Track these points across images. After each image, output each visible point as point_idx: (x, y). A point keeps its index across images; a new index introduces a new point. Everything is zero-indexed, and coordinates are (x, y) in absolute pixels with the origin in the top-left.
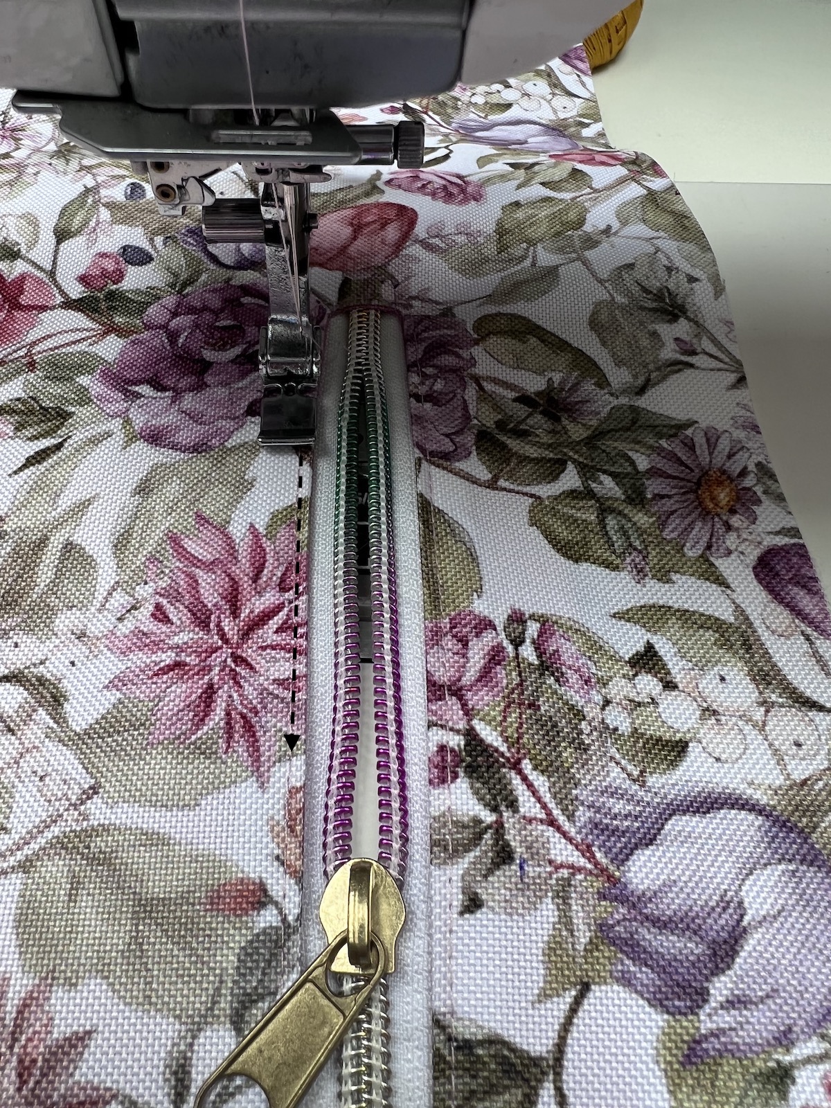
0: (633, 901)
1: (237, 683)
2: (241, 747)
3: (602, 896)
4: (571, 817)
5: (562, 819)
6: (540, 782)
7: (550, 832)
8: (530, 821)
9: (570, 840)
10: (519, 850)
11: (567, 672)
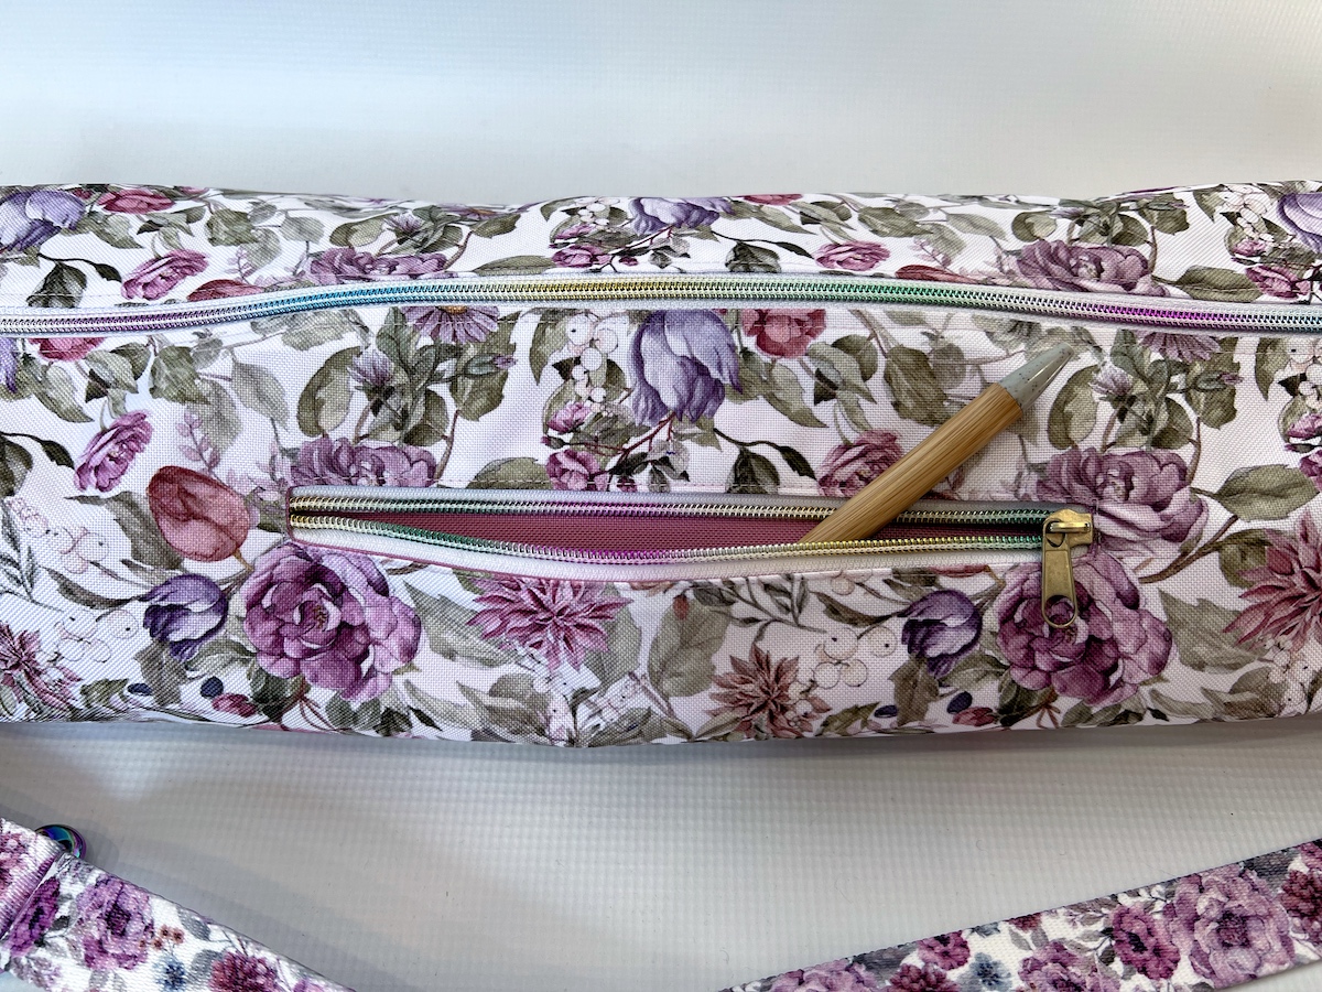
0: (682, 406)
3: (681, 420)
4: (649, 428)
5: (650, 432)
6: (633, 441)
7: (655, 439)
8: (650, 448)
9: (658, 431)
10: (662, 454)
11: (575, 417)
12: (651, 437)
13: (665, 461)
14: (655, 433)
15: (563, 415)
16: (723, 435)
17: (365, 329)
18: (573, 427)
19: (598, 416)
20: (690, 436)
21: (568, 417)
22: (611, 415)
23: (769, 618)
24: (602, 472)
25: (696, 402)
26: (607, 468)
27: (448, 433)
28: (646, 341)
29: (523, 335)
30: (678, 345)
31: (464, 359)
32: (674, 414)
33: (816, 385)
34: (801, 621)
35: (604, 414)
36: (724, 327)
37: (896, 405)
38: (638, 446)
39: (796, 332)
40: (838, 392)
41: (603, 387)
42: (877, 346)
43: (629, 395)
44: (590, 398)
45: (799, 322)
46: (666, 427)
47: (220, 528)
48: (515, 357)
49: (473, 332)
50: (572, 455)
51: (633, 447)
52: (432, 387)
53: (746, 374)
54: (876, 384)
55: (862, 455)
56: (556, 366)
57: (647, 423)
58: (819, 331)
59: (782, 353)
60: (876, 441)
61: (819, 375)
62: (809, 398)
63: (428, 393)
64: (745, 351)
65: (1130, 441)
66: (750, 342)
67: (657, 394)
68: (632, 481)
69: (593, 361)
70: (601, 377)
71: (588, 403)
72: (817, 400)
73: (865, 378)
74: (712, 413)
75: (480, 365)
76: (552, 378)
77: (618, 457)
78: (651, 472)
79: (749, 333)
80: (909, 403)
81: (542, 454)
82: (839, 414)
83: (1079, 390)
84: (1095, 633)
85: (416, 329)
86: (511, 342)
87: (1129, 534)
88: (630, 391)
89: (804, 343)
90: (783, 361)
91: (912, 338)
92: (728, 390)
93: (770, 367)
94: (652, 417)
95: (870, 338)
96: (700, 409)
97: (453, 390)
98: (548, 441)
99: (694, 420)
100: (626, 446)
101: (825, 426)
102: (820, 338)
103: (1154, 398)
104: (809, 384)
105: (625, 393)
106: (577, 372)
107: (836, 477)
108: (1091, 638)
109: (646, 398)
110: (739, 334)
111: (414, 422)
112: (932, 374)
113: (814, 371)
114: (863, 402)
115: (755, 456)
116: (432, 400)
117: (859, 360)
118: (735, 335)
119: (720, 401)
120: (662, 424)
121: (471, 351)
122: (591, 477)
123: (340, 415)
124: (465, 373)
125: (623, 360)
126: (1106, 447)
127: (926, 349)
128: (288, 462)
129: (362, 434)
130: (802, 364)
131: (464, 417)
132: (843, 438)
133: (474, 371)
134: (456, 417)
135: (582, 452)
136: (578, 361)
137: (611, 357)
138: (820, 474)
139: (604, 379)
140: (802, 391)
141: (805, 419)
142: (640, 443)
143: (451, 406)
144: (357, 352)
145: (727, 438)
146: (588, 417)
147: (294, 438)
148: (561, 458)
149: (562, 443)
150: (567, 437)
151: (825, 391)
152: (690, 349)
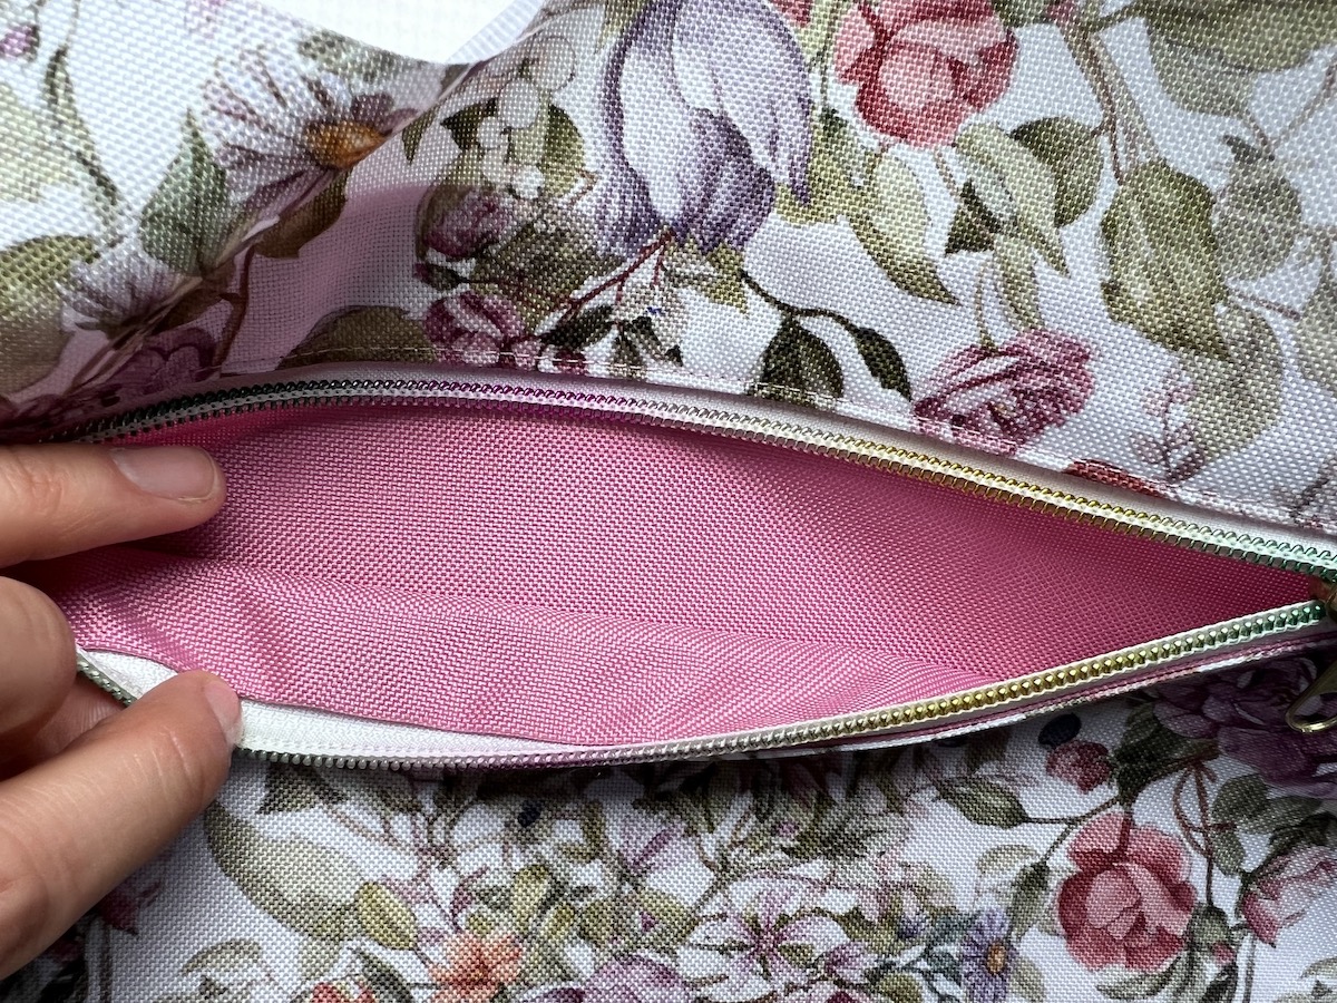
3: (682, 245)
4: (620, 261)
7: (629, 282)
8: (619, 299)
9: (637, 265)
12: (623, 278)
13: (643, 325)
14: (633, 269)
15: (456, 221)
16: (757, 288)
18: (476, 247)
19: (526, 230)
22: (553, 229)
24: (528, 337)
26: (539, 332)
28: (633, 70)
30: (701, 96)
32: (671, 232)
33: (959, 215)
35: (540, 227)
37: (1111, 290)
38: (593, 292)
39: (944, 90)
40: (999, 238)
41: (542, 166)
42: (1108, 155)
43: (590, 187)
44: (511, 190)
45: (957, 68)
46: (653, 260)
50: (472, 303)
51: (589, 297)
54: (1080, 236)
55: (1008, 375)
57: (619, 248)
58: (993, 95)
59: (902, 133)
61: (968, 193)
62: (938, 239)
64: (830, 117)
66: (843, 99)
67: (643, 189)
68: (582, 357)
69: (522, 109)
70: (535, 144)
71: (507, 200)
72: (954, 245)
73: (1061, 220)
74: (744, 239)
77: (561, 313)
78: (616, 341)
79: (845, 78)
81: (416, 300)
82: (988, 284)
88: (592, 180)
89: (956, 118)
90: (900, 150)
92: (782, 193)
93: (875, 159)
94: (627, 238)
98: (425, 273)
99: (707, 250)
100: (574, 294)
101: (955, 302)
102: (992, 113)
104: (944, 212)
106: (488, 131)
107: (948, 404)
110: (824, 77)
113: (960, 183)
114: (1042, 268)
115: (806, 336)
118: (815, 78)
119: (762, 214)
120: (647, 251)
122: (507, 344)
125: (582, 109)
130: (940, 163)
132: (984, 333)
135: (493, 301)
136: (491, 107)
137: (560, 103)
139: (540, 148)
140: (927, 220)
141: (920, 282)
142: (603, 288)
145: (764, 294)
146: (507, 229)
148: (454, 308)
149: (456, 279)
150: (465, 268)
151: (975, 229)
152: (718, 91)
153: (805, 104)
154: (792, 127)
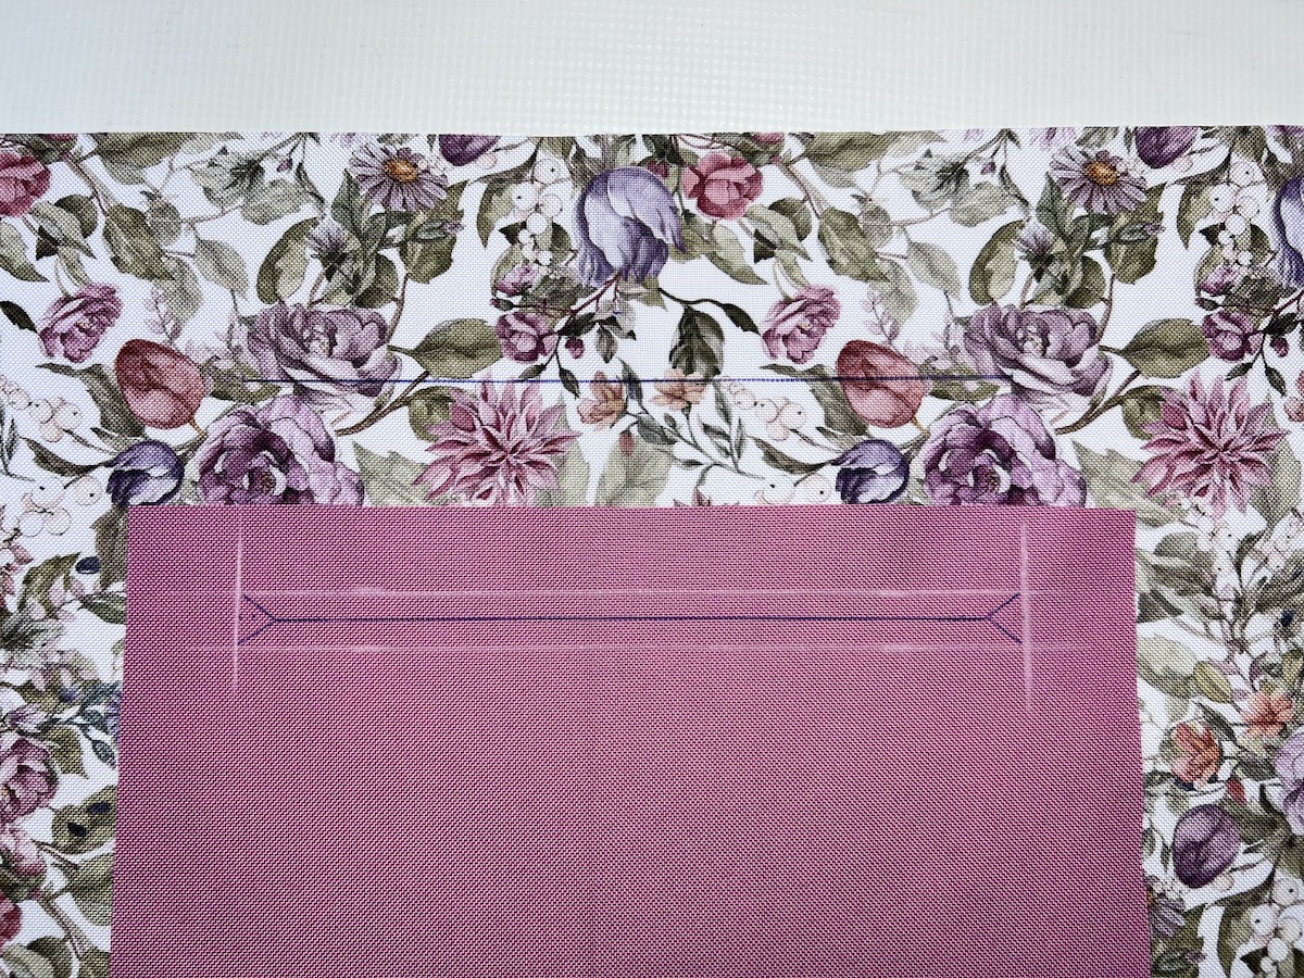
0: (627, 267)
1: (528, 450)
2: (561, 446)
3: (626, 280)
4: (595, 289)
5: (597, 293)
6: (581, 302)
7: (601, 299)
8: (598, 309)
9: (604, 291)
10: (609, 314)
11: (525, 279)
12: (597, 298)
13: (612, 321)
14: (602, 293)
15: (511, 278)
16: (667, 295)
17: (321, 200)
18: (522, 290)
19: (546, 278)
20: (637, 296)
21: (516, 280)
22: (558, 278)
23: (710, 462)
24: (551, 333)
25: (640, 261)
26: (556, 329)
27: (398, 295)
28: (590, 203)
29: (470, 202)
30: (624, 211)
31: (414, 224)
32: (620, 274)
33: (756, 244)
34: (742, 466)
35: (552, 277)
36: (665, 190)
37: (831, 263)
38: (585, 306)
39: (735, 195)
40: (776, 251)
41: (550, 249)
42: (811, 209)
43: (574, 257)
44: (537, 262)
45: (738, 186)
46: (612, 288)
47: (176, 396)
48: (463, 221)
49: (423, 200)
50: (520, 317)
51: (580, 309)
52: (382, 252)
53: (688, 234)
54: (811, 243)
55: (801, 310)
56: (502, 231)
57: (593, 284)
58: (756, 194)
59: (721, 215)
60: (815, 297)
61: (757, 234)
62: (749, 256)
63: (379, 258)
64: (687, 213)
65: (1047, 300)
66: (691, 205)
67: (602, 254)
68: (580, 341)
69: (539, 225)
70: (546, 240)
71: (536, 266)
72: (757, 260)
73: (801, 238)
74: (657, 273)
75: (429, 231)
76: (499, 243)
77: (566, 318)
78: (599, 331)
79: (690, 196)
80: (844, 261)
81: (492, 316)
82: (779, 272)
83: (1001, 246)
84: (1017, 483)
85: (368, 198)
86: (459, 209)
87: (1046, 388)
88: (575, 252)
89: (743, 205)
90: (722, 222)
91: (843, 200)
92: (671, 250)
93: (712, 227)
94: (597, 278)
95: (804, 201)
96: (645, 269)
97: (403, 254)
98: (497, 303)
99: (640, 280)
100: (573, 308)
101: (766, 283)
102: (758, 201)
103: (1071, 258)
104: (749, 244)
105: (571, 255)
106: (523, 236)
107: (778, 332)
108: (1013, 488)
109: (592, 259)
110: (680, 197)
111: (365, 285)
112: (863, 235)
113: (753, 231)
114: (800, 260)
115: (698, 313)
116: (384, 265)
117: (795, 222)
118: (676, 198)
119: (663, 261)
120: (609, 283)
121: (421, 218)
122: (540, 338)
123: (296, 282)
124: (414, 238)
125: (568, 223)
126: (1024, 304)
127: (856, 212)
128: (245, 329)
129: (316, 299)
130: (741, 224)
131: (414, 279)
132: (783, 293)
133: (423, 236)
134: (406, 279)
135: (531, 315)
136: (524, 225)
137: (557, 221)
138: (763, 329)
139: (550, 242)
140: (742, 250)
141: (745, 277)
142: (587, 304)
143: (401, 270)
144: (314, 222)
145: (673, 298)
146: (536, 280)
147: (253, 305)
148: (511, 319)
149: (511, 306)
150: (516, 300)
151: (764, 250)
152: (632, 209)
153: (674, 210)
154: (669, 218)
